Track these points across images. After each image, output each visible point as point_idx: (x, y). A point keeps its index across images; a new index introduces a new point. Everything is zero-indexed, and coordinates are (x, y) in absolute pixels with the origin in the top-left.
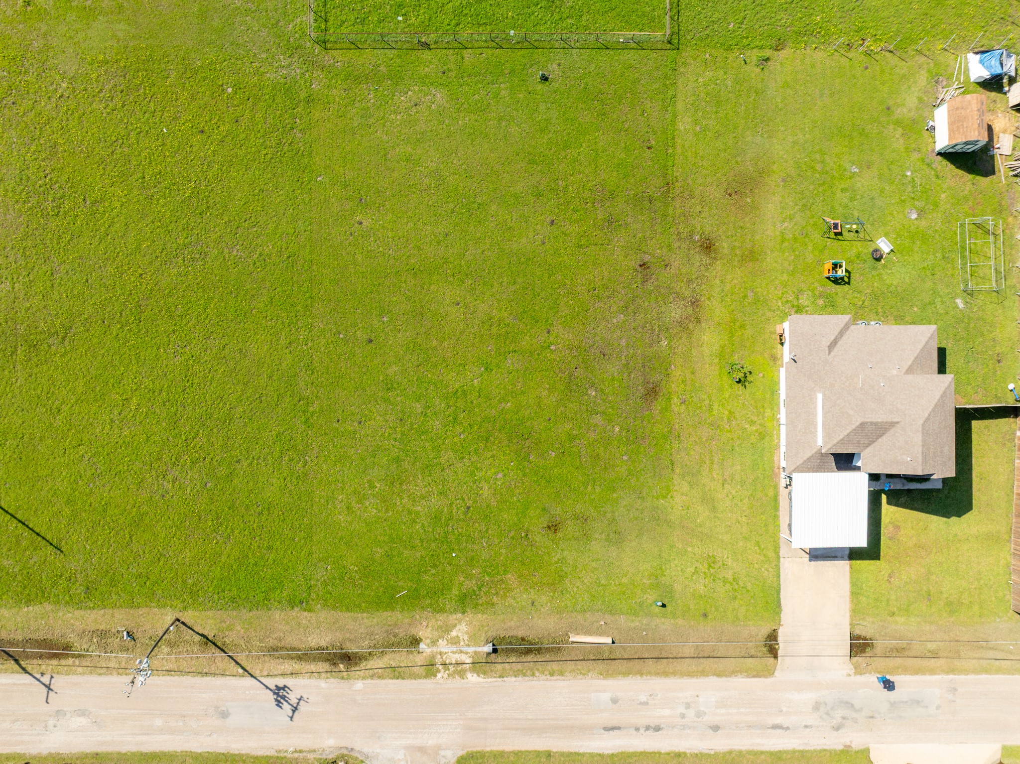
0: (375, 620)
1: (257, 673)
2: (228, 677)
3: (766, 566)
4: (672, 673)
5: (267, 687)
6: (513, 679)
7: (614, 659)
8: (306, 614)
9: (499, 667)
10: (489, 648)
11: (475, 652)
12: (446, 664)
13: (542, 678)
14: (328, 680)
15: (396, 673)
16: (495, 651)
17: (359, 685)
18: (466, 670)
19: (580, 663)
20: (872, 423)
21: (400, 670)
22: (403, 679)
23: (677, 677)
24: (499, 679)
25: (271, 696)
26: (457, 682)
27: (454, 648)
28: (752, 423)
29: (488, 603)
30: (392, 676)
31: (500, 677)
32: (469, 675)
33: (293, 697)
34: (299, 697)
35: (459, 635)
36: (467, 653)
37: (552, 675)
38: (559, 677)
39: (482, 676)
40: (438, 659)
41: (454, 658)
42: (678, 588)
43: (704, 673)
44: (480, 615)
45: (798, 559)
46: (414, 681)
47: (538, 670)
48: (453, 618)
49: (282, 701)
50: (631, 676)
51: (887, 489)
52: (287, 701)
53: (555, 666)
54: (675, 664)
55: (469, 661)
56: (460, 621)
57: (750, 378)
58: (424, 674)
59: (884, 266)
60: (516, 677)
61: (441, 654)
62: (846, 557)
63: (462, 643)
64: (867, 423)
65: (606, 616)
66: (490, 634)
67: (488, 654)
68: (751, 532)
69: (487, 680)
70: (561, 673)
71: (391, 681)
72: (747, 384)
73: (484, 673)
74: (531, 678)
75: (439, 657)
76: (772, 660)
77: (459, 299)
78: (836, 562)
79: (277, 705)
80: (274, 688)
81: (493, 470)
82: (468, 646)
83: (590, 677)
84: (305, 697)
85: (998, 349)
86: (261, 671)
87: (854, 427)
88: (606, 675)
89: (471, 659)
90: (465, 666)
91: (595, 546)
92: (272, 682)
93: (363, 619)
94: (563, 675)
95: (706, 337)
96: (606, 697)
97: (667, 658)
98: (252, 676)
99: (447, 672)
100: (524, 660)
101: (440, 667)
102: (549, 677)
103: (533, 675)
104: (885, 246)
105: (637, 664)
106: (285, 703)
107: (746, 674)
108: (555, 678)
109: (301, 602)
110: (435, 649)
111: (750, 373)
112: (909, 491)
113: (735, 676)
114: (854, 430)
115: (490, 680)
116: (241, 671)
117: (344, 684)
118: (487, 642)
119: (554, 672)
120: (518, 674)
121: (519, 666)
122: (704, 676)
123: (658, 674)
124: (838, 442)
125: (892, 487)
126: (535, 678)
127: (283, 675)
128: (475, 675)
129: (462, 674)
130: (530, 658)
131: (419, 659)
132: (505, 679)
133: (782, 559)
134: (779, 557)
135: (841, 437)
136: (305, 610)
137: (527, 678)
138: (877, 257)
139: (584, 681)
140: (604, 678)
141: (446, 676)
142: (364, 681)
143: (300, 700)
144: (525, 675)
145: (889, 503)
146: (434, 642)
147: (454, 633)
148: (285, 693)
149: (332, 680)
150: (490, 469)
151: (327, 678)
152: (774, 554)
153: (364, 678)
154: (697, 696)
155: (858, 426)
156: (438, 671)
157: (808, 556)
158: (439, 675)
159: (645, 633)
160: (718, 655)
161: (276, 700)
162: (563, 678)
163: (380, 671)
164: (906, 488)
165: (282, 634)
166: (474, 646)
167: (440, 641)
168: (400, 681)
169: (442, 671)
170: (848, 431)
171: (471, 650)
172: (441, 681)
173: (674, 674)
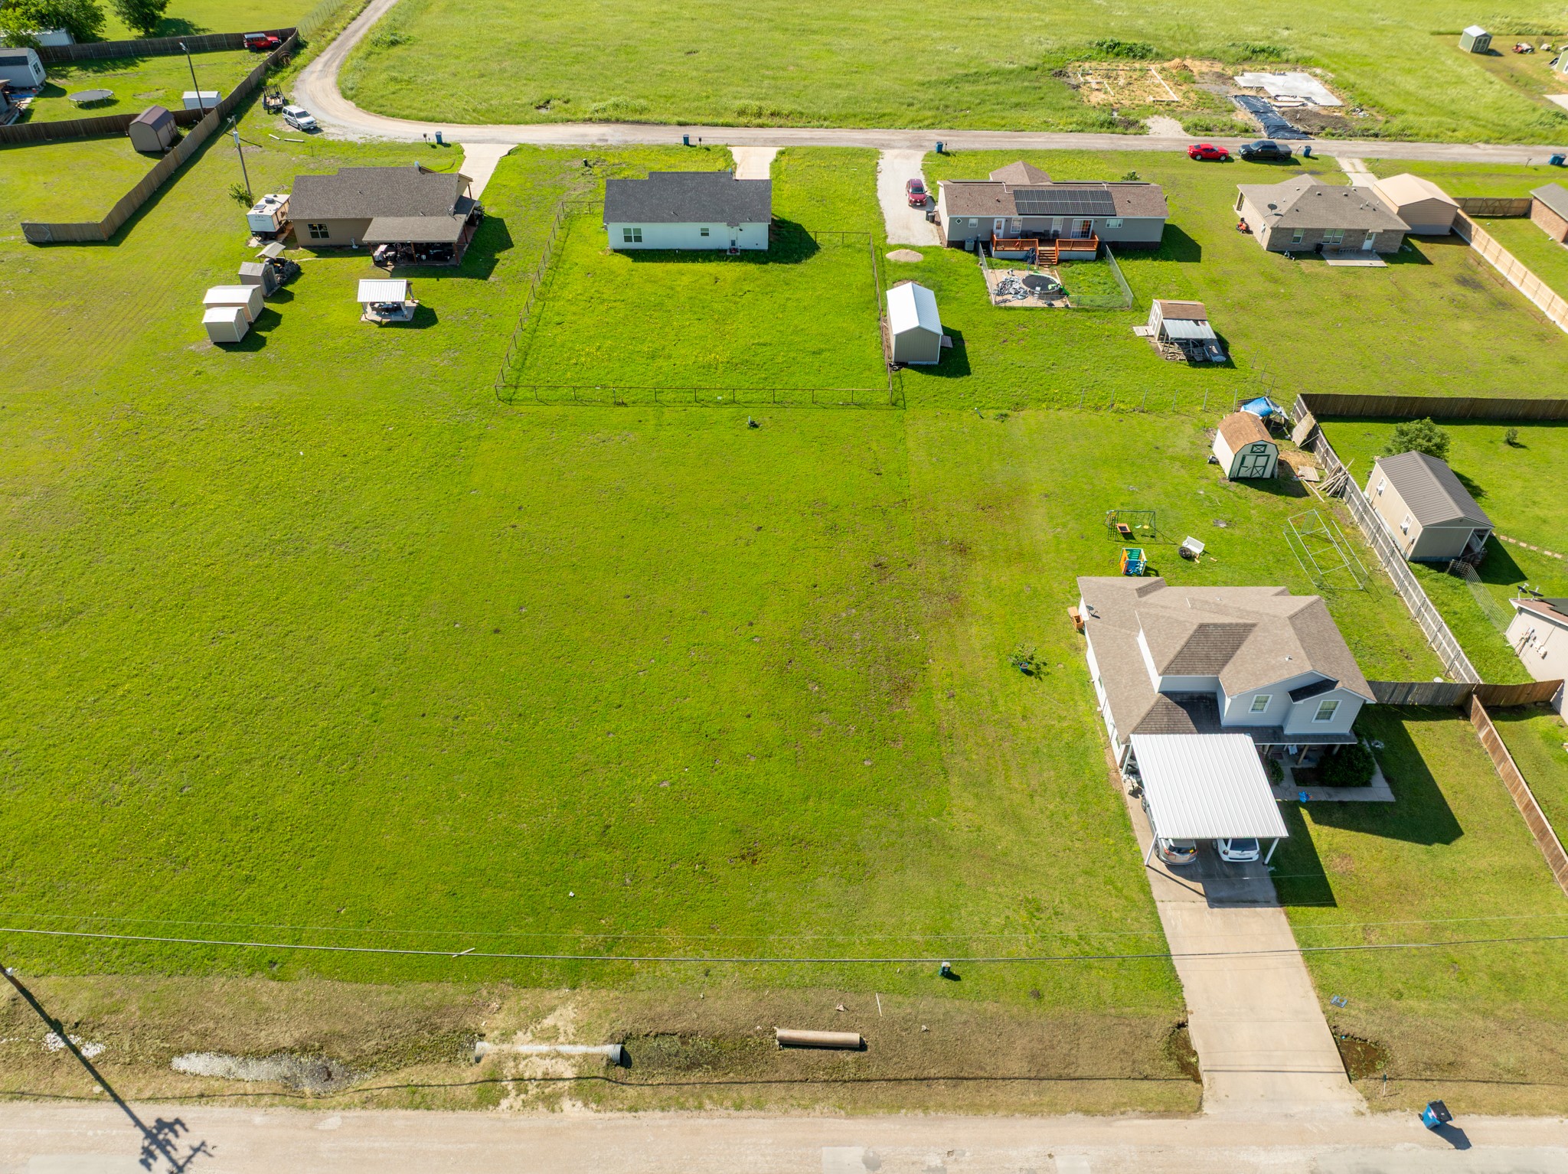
0: (401, 998)
1: (128, 1094)
2: (64, 1102)
3: (1134, 914)
4: (989, 1107)
5: (138, 1123)
6: (658, 1114)
7: (869, 1081)
8: (273, 984)
9: (631, 1092)
10: (614, 1050)
11: (586, 1057)
12: (522, 1079)
13: (717, 1113)
14: (270, 1110)
15: (417, 1098)
16: (624, 1060)
17: (333, 1120)
18: (561, 1095)
19: (797, 1086)
20: (1215, 625)
21: (427, 1090)
22: (428, 1109)
23: (1000, 1113)
24: (627, 1114)
25: (139, 1138)
26: (541, 1117)
27: (544, 1048)
28: (1061, 719)
29: (620, 972)
30: (406, 1103)
31: (633, 1109)
32: (566, 1104)
33: (182, 1146)
34: (197, 1144)
35: (560, 1024)
36: (569, 1057)
37: (739, 1107)
38: (753, 1112)
39: (594, 1106)
40: (509, 1069)
41: (538, 1068)
42: (978, 949)
43: (1055, 1109)
44: (604, 993)
45: (1189, 905)
46: (450, 1114)
47: (710, 1097)
48: (551, 996)
49: (157, 1152)
50: (903, 1111)
51: (1304, 800)
52: (167, 1153)
53: (746, 1092)
54: (992, 1090)
55: (570, 1073)
56: (565, 1001)
57: (1044, 669)
58: (474, 1100)
59: (1201, 566)
60: (663, 1109)
61: (516, 1058)
62: (1274, 901)
63: (562, 1039)
64: (1208, 625)
65: (848, 997)
66: (618, 1026)
67: (611, 1062)
68: (1094, 862)
69: (601, 1115)
70: (759, 1105)
71: (402, 1113)
72: (1042, 676)
73: (599, 1101)
74: (695, 1113)
75: (511, 1064)
76: (1191, 1084)
78: (1258, 909)
79: (144, 1162)
80: (150, 1123)
81: (654, 777)
82: (574, 1043)
83: (818, 1112)
84: (210, 1143)
85: (1398, 644)
86: (140, 1090)
87: (1191, 632)
88: (853, 1108)
89: (575, 1070)
90: (560, 1084)
91: (826, 886)
92: (148, 1114)
93: (379, 995)
94: (762, 1109)
96: (854, 1155)
97: (975, 1079)
98: (117, 1099)
99: (523, 1096)
100: (684, 1081)
101: (510, 1086)
102: (732, 1112)
103: (700, 1107)
104: (1195, 547)
105: (920, 1091)
106: (161, 1157)
107: (1143, 1109)
108: (744, 1113)
109: (272, 963)
110: (506, 1047)
111: (1045, 664)
113: (1122, 1113)
114: (1192, 636)
115: (609, 1114)
116: (98, 1088)
117: (304, 1118)
118: (611, 1039)
119: (743, 1102)
120: (669, 1106)
121: (672, 1091)
122: (1057, 1112)
123: (960, 1108)
125: (1312, 798)
126: (703, 1114)
127: (184, 1098)
128: (579, 1104)
129: (551, 1102)
130: (696, 1075)
131: (471, 1074)
132: (641, 1113)
133: (1159, 904)
134: (1152, 902)
135: (1178, 648)
136: (274, 978)
137: (686, 1113)
138: (1188, 556)
139: (805, 1120)
140: (849, 1116)
141: (518, 1104)
142: (346, 1113)
143: (196, 1150)
144: (682, 1107)
146: (506, 1036)
147: (548, 1022)
148: (171, 1136)
149: (281, 1110)
150: (650, 776)
151: (272, 1105)
152: (1142, 896)
153: (348, 1107)
154: (1050, 1156)
155: (1196, 631)
156: (505, 1093)
157: (1204, 899)
158: (505, 1103)
159: (924, 1027)
160: (1077, 1075)
161: (147, 1151)
162: (762, 1113)
163: (385, 1092)
165: (212, 1025)
166: (586, 1043)
167: (520, 1034)
168: (421, 1113)
169: (513, 1093)
170: (1185, 640)
171: (580, 1049)
172: (506, 1116)
173: (994, 1107)
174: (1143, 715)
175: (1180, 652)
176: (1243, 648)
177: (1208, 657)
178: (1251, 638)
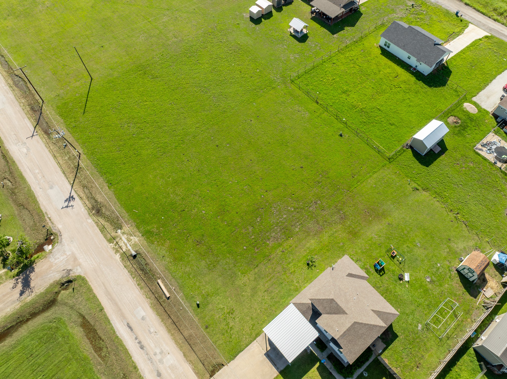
0: (119, 210)
1: (74, 187)
2: (67, 180)
3: (247, 337)
4: (172, 334)
5: (70, 194)
6: (127, 272)
7: (162, 305)
8: (107, 188)
9: (129, 263)
10: (134, 253)
11: (129, 250)
12: (117, 243)
13: (134, 282)
14: (85, 210)
15: (103, 230)
16: (135, 257)
17: (90, 221)
18: (119, 252)
19: (151, 292)
20: (336, 303)
21: (105, 230)
22: (102, 233)
23: (172, 337)
24: (123, 266)
25: (68, 197)
26: (112, 252)
27: (126, 241)
28: (298, 282)
29: (152, 241)
30: (100, 229)
31: (125, 266)
32: (118, 254)
33: (72, 203)
34: (73, 205)
35: (133, 240)
36: (127, 247)
37: (138, 285)
38: (139, 288)
39: (121, 259)
40: (117, 240)
41: (121, 244)
42: (210, 307)
43: (181, 348)
44: (145, 242)
45: (261, 348)
46: (103, 237)
47: (137, 278)
48: (138, 233)
49: (68, 201)
50: (159, 317)
51: (322, 362)
52: (69, 202)
53: (143, 284)
54: (177, 332)
55: (124, 250)
56: (138, 237)
57: (313, 268)
58: (108, 239)
59: (400, 284)
60: (129, 272)
61: (121, 239)
62: (279, 370)
63: (130, 243)
64: (335, 301)
65: (178, 287)
66: (140, 250)
67: (131, 255)
68: (256, 318)
69: (120, 262)
70: (141, 288)
71: (98, 230)
72: (310, 268)
73: (123, 260)
74: (132, 278)
75: (119, 239)
76: (209, 375)
77: (253, 160)
78: (273, 367)
79: (65, 201)
80: (71, 195)
81: (204, 208)
82: (130, 246)
83: (147, 300)
84: (74, 207)
85: (422, 361)
86: (76, 188)
87: (328, 298)
88: (153, 306)
89: (125, 250)
90: (121, 250)
91: (203, 263)
92: (73, 193)
93: (117, 206)
94: (141, 289)
95: (312, 241)
96: (143, 313)
97: (177, 327)
98: (72, 187)
99: (114, 246)
100: (138, 271)
101: (115, 242)
102: (136, 284)
103: (134, 278)
104: (407, 277)
105: (166, 316)
106: (68, 202)
107: (194, 368)
108: (138, 287)
109: (111, 184)
110: (121, 235)
111: (315, 266)
112: (331, 373)
113: (189, 364)
114: (327, 299)
115: (121, 263)
116: (72, 182)
117: (87, 216)
118: (136, 251)
119: (140, 285)
120: (130, 272)
121: (134, 270)
122: (180, 349)
123: (167, 328)
124: (318, 299)
125: (325, 364)
126: (133, 280)
127: (79, 195)
128: (120, 257)
129: (117, 251)
130: (140, 272)
131: (113, 234)
132: (125, 269)
133: (255, 341)
134: (255, 339)
135: (320, 298)
136: (108, 187)
137: (130, 276)
138: (401, 278)
139: (144, 299)
140: (151, 307)
141: (112, 247)
142: (92, 222)
143: (72, 206)
144: (131, 275)
145: (318, 369)
146: (123, 233)
147: (132, 238)
148: (71, 200)
149: (86, 211)
150: (204, 207)
151: (86, 209)
152: (254, 335)
153: (94, 221)
154: (169, 353)
155: (330, 299)
156: (113, 243)
157: (266, 352)
158: (111, 244)
159: (181, 308)
160: (193, 348)
161: (67, 199)
162: (140, 290)
163: (100, 224)
164: (331, 371)
165: (94, 186)
166: (132, 248)
167: (126, 235)
168: (100, 233)
169: (114, 244)
170: (325, 298)
171: (130, 248)
172: (109, 247)
173: (172, 335)
174: (301, 302)
175: (320, 299)
176: (336, 315)
177: (325, 308)
178: (341, 315)
